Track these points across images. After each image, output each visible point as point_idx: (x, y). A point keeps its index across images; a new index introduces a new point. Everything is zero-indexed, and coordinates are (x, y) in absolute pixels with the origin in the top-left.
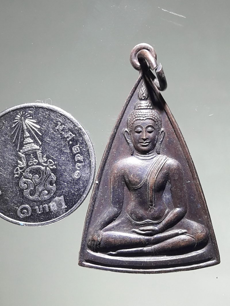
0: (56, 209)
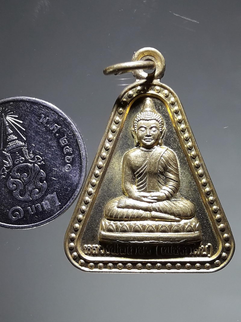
0: (49, 207)
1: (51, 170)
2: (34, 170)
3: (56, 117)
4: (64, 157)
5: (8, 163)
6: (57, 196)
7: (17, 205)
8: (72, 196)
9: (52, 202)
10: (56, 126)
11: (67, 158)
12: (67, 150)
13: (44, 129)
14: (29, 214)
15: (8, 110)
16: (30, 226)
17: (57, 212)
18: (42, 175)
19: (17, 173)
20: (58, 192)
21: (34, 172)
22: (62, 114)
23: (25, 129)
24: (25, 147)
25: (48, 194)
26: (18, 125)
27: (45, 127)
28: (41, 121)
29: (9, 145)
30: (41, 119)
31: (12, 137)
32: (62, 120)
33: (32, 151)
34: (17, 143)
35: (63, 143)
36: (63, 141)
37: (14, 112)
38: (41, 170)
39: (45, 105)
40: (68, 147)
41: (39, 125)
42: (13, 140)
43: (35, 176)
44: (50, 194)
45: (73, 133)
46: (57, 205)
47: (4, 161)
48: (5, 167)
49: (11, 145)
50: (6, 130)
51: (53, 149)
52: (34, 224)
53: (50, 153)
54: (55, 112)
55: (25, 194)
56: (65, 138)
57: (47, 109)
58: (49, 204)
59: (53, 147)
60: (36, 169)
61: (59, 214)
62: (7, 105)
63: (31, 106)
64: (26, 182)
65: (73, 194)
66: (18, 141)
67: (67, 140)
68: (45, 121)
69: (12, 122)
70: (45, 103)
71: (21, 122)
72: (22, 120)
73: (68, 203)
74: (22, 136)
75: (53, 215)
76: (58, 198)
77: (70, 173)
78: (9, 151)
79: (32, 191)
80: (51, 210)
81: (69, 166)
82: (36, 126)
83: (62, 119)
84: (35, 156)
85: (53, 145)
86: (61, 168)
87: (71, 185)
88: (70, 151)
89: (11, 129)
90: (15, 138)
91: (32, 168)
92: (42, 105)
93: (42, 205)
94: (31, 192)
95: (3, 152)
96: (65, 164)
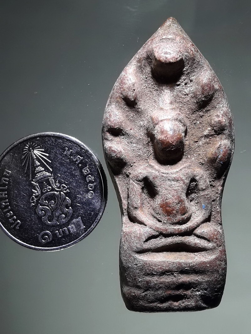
1: (76, 197)
2: (60, 198)
3: (79, 149)
4: (87, 185)
5: (37, 192)
6: (82, 220)
7: (46, 229)
8: (95, 220)
9: (78, 226)
10: (79, 158)
11: (90, 185)
12: (89, 178)
13: (68, 160)
14: (57, 237)
15: (35, 145)
16: (58, 248)
17: (82, 235)
18: (67, 202)
19: (45, 201)
20: (82, 216)
21: (60, 199)
22: (84, 146)
23: (51, 161)
24: (51, 178)
25: (73, 219)
26: (44, 157)
27: (69, 158)
28: (65, 153)
29: (37, 175)
30: (65, 152)
31: (39, 168)
32: (84, 152)
33: (57, 181)
34: (44, 174)
35: (86, 173)
37: (40, 146)
38: (67, 198)
39: (68, 139)
40: (90, 176)
41: (63, 157)
42: (41, 171)
43: (61, 203)
44: (75, 218)
45: (94, 163)
46: (82, 228)
47: (33, 190)
48: (34, 196)
49: (38, 176)
50: (33, 163)
51: (77, 178)
52: (62, 246)
53: (74, 182)
54: (77, 145)
55: (53, 219)
56: (88, 168)
57: (70, 143)
58: (74, 228)
59: (76, 176)
60: (62, 197)
61: (84, 237)
62: (34, 140)
63: (56, 141)
65: (96, 218)
66: (45, 172)
67: (89, 170)
68: (68, 153)
69: (39, 156)
70: (68, 137)
71: (47, 155)
72: (48, 153)
73: (92, 226)
74: (49, 167)
75: (79, 238)
76: (83, 222)
77: (93, 199)
78: (37, 181)
80: (77, 232)
81: (91, 193)
82: (61, 158)
83: (84, 150)
84: (60, 185)
85: (76, 174)
86: (85, 195)
87: (94, 210)
88: (92, 179)
89: (38, 162)
90: (42, 170)
91: (58, 196)
92: (65, 139)
93: (69, 229)
94: (58, 217)
95: (32, 182)
96: (88, 191)
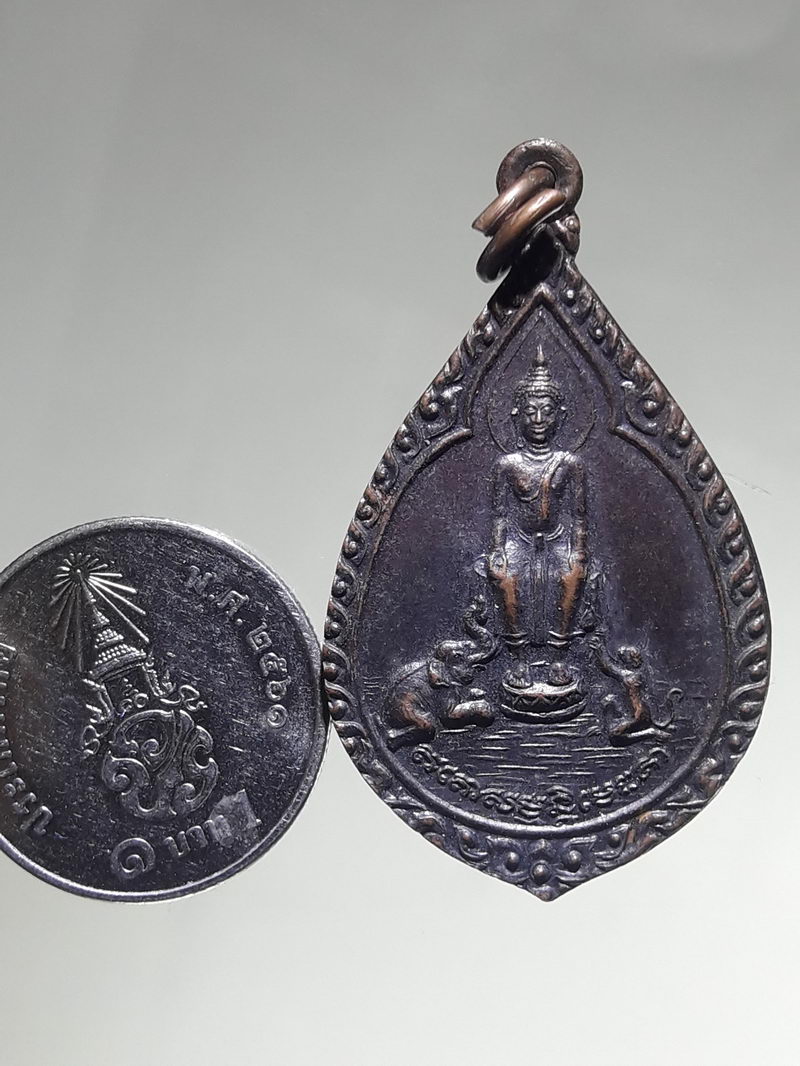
1: (228, 725)
2: (178, 728)
3: (235, 571)
4: (264, 684)
6: (250, 799)
7: (133, 832)
8: (292, 797)
9: (236, 818)
10: (235, 597)
11: (273, 685)
12: (271, 663)
13: (201, 606)
14: (169, 856)
15: (92, 558)
16: (176, 892)
17: (252, 846)
18: (201, 742)
19: (128, 740)
20: (251, 787)
21: (178, 734)
22: (251, 561)
23: (144, 610)
24: (147, 664)
25: (221, 797)
26: (123, 599)
27: (202, 601)
28: (190, 583)
29: (101, 659)
30: (190, 580)
31: (108, 634)
32: (250, 577)
33: (168, 674)
34: (124, 652)
35: (258, 645)
36: (258, 639)
37: (109, 564)
38: (199, 727)
39: (199, 537)
40: (272, 654)
41: (184, 595)
42: (112, 645)
43: (181, 745)
44: (228, 794)
45: (285, 613)
46: (250, 825)
47: (88, 706)
48: (92, 724)
49: (105, 659)
50: (89, 618)
51: (231, 662)
52: (186, 887)
53: (222, 676)
54: (229, 555)
56: (264, 630)
57: (205, 549)
58: (226, 824)
59: (228, 656)
60: (184, 726)
61: (258, 854)
62: (89, 544)
63: (158, 543)
64: (158, 765)
65: (294, 791)
66: (125, 646)
67: (270, 636)
68: (201, 583)
69: (105, 593)
70: (199, 533)
71: (133, 591)
72: (134, 587)
73: (283, 819)
75: (241, 857)
76: (252, 804)
77: (284, 728)
78: (102, 676)
79: (174, 788)
80: (235, 840)
81: (279, 711)
82: (176, 599)
83: (250, 574)
84: (177, 687)
85: (228, 650)
86: (257, 717)
87: (287, 765)
88: (279, 667)
89: (104, 614)
90: (116, 639)
91: (171, 724)
92: (191, 538)
93: (207, 829)
95: (85, 680)
96: (266, 705)
